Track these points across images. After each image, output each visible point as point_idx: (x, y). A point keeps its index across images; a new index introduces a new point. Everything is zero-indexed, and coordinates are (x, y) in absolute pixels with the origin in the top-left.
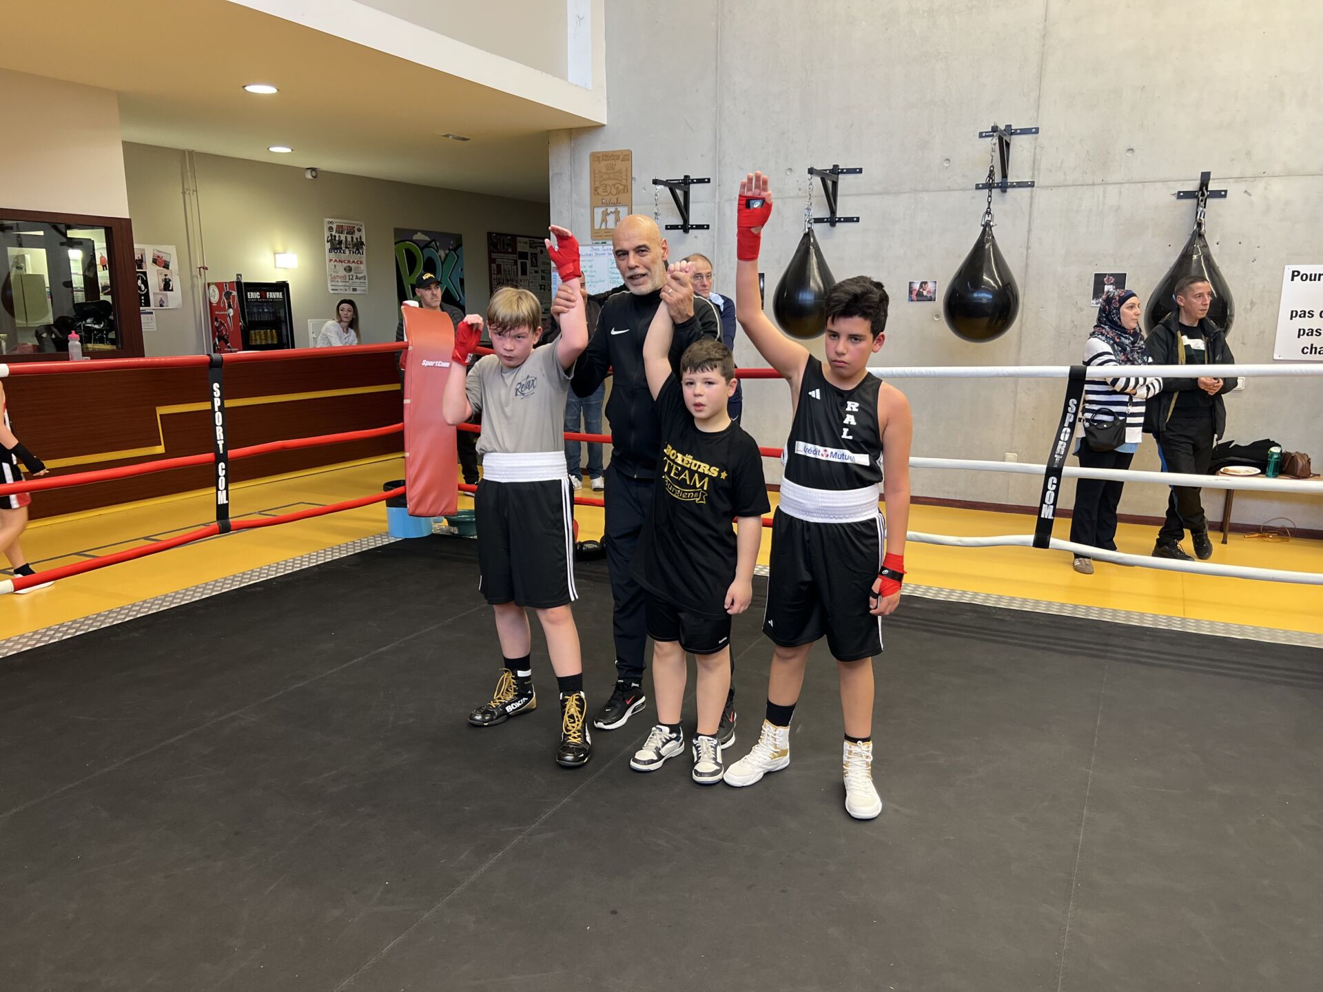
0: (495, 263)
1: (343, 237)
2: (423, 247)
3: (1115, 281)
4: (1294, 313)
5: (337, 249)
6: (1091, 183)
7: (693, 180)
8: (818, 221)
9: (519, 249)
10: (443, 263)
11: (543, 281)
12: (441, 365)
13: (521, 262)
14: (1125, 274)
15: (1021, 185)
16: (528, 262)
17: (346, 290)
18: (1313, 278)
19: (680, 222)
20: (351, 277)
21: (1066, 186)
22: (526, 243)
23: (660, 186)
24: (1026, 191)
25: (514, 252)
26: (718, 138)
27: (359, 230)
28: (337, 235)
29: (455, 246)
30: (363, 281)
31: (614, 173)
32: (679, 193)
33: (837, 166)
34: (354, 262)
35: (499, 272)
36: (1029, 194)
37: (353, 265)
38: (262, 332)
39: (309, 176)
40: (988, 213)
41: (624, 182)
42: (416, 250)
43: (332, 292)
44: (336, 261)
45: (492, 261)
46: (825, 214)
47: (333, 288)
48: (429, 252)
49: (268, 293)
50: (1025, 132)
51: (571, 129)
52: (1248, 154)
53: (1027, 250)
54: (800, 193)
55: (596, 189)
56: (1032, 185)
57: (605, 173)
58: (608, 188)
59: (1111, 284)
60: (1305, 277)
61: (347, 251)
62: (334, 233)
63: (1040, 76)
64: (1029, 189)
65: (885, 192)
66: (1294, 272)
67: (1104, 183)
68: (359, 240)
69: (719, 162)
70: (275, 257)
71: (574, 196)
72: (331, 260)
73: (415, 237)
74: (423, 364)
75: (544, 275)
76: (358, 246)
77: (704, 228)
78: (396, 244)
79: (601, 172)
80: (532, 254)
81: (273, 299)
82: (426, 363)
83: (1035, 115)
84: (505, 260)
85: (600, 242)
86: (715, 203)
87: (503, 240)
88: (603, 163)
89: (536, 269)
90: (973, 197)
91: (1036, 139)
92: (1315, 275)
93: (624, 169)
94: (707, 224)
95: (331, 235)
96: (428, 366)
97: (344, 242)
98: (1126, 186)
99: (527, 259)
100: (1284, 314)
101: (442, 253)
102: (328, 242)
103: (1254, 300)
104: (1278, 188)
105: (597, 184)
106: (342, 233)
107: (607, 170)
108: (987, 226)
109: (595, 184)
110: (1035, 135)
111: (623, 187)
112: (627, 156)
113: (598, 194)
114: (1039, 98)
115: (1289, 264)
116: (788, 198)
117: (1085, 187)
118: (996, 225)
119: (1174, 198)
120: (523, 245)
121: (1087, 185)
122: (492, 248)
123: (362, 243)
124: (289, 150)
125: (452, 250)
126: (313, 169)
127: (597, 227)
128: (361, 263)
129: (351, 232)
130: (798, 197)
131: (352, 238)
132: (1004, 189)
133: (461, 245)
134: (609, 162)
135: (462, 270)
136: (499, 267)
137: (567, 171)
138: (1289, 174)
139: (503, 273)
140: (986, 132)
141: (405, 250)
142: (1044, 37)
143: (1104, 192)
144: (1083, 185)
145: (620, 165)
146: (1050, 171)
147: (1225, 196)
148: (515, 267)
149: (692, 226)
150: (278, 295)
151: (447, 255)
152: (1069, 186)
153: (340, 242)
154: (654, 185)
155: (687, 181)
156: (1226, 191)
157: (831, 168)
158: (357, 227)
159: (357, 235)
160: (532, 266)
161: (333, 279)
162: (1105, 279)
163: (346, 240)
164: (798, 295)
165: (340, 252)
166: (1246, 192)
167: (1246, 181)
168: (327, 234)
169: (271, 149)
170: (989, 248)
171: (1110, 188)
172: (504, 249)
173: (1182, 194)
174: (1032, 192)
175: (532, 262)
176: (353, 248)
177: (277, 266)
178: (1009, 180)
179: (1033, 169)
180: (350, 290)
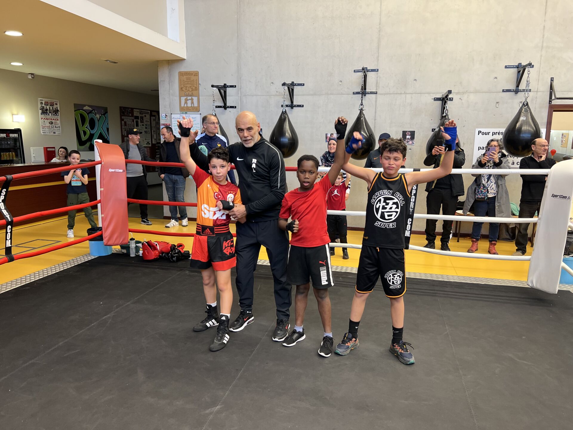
0: (123, 120)
1: (48, 107)
2: (89, 112)
3: (411, 134)
4: (480, 148)
5: (45, 113)
6: (400, 93)
7: (228, 86)
8: (287, 106)
9: (135, 115)
10: (98, 121)
11: (146, 129)
12: (119, 171)
13: (136, 121)
14: (415, 131)
15: (372, 93)
16: (139, 121)
17: (50, 133)
18: (486, 134)
19: (222, 105)
20: (52, 127)
21: (390, 94)
22: (138, 112)
23: (215, 88)
24: (374, 96)
25: (132, 116)
26: (239, 67)
27: (56, 104)
28: (45, 106)
29: (104, 113)
30: (59, 129)
31: (190, 81)
32: (222, 91)
33: (293, 82)
34: (54, 119)
35: (125, 125)
36: (375, 97)
37: (53, 121)
38: (7, 153)
39: (30, 77)
40: (362, 105)
41: (195, 86)
42: (85, 114)
43: (43, 134)
44: (44, 119)
45: (122, 120)
46: (289, 103)
47: (43, 132)
48: (91, 115)
49: (10, 134)
50: (373, 70)
51: (169, 60)
52: (461, 83)
53: (375, 120)
54: (277, 94)
55: (182, 88)
56: (376, 93)
57: (186, 81)
58: (188, 88)
59: (409, 135)
60: (484, 134)
61: (50, 114)
62: (43, 105)
63: (378, 48)
64: (375, 95)
65: (314, 94)
66: (479, 131)
67: (405, 93)
68: (56, 109)
69: (240, 78)
70: (13, 116)
71: (171, 91)
72: (42, 118)
73: (85, 108)
74: (109, 171)
75: (146, 126)
76: (56, 112)
77: (234, 108)
78: (75, 111)
79: (184, 81)
80: (141, 117)
81: (13, 137)
82: (111, 170)
83: (377, 63)
84: (128, 120)
85: (184, 112)
86: (239, 96)
87: (127, 110)
88: (185, 77)
89: (143, 124)
90: (352, 98)
91: (377, 74)
92: (487, 132)
93: (195, 80)
94: (235, 106)
95: (42, 106)
96: (112, 172)
97: (48, 109)
98: (414, 94)
99: (139, 119)
100: (476, 148)
101: (98, 116)
102: (40, 109)
103: (465, 143)
104: (472, 97)
105: (182, 86)
106: (47, 105)
107: (187, 80)
108: (361, 110)
109: (181, 86)
110: (377, 72)
111: (195, 88)
112: (196, 74)
113: (183, 91)
114: (378, 56)
115: (477, 128)
116: (272, 95)
117: (398, 95)
118: (365, 110)
119: (433, 100)
120: (136, 112)
121: (399, 94)
122: (122, 114)
123: (58, 111)
124: (22, 64)
125: (103, 114)
126: (32, 74)
127: (182, 105)
128: (58, 120)
129: (52, 105)
130: (276, 95)
131: (53, 108)
132: (365, 94)
133: (107, 112)
134: (188, 76)
135: (107, 124)
136: (125, 122)
137: (167, 80)
138: (476, 92)
139: (127, 125)
140: (357, 70)
141: (80, 114)
142: (380, 31)
143: (405, 97)
144: (397, 94)
145: (193, 78)
146: (384, 87)
147: (452, 100)
148: (133, 123)
149: (228, 106)
150: (16, 135)
151: (100, 117)
152: (391, 94)
153: (47, 110)
154: (212, 88)
155: (225, 86)
156: (453, 98)
157: (291, 83)
158: (55, 103)
159: (55, 106)
160: (141, 122)
161: (43, 127)
162: (407, 133)
163: (50, 109)
164: (281, 139)
165: (47, 114)
166: (460, 99)
167: (460, 94)
168: (39, 106)
169: (12, 64)
170: (363, 119)
171: (408, 95)
172: (127, 114)
173: (436, 99)
174: (376, 96)
175: (141, 120)
176: (53, 113)
177: (14, 121)
178: (367, 91)
179: (377, 86)
180: (52, 133)
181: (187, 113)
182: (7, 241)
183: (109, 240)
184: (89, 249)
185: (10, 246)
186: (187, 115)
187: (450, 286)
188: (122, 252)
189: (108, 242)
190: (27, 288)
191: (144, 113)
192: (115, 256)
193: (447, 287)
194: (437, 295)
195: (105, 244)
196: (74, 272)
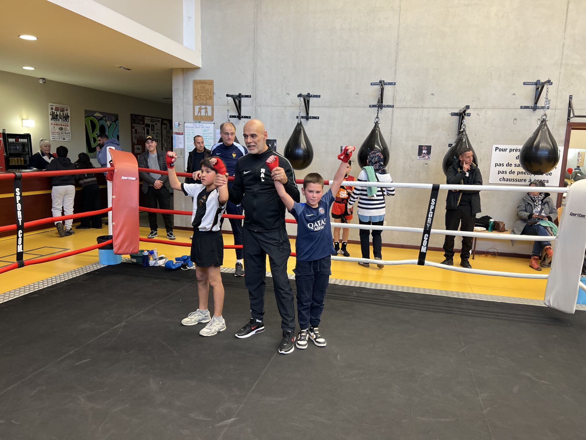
0: (134, 128)
1: (58, 113)
2: (100, 119)
3: (427, 148)
4: (497, 164)
5: (55, 119)
6: (417, 107)
7: (243, 96)
8: (302, 117)
9: (146, 122)
10: (109, 128)
11: (157, 138)
12: (131, 179)
13: (147, 129)
14: (431, 146)
15: (388, 106)
16: (150, 129)
17: (60, 139)
18: (503, 150)
19: (237, 114)
20: (62, 133)
21: (407, 108)
22: (149, 120)
23: (230, 98)
24: (390, 109)
25: (143, 123)
26: (255, 77)
27: (67, 110)
28: (55, 112)
29: (115, 120)
30: (69, 135)
31: (205, 90)
32: (237, 101)
33: (309, 93)
34: (64, 125)
35: (136, 132)
36: (392, 110)
37: (63, 127)
38: (16, 158)
39: (41, 82)
40: (377, 118)
41: (210, 95)
42: (96, 121)
43: (52, 140)
44: (54, 124)
45: (132, 127)
46: (304, 114)
47: (53, 138)
48: (102, 122)
49: (19, 139)
50: (390, 84)
51: (183, 68)
52: (479, 99)
53: (391, 134)
54: (293, 105)
55: (196, 97)
56: (393, 107)
57: (201, 90)
58: (202, 97)
59: (425, 150)
60: (501, 150)
61: (60, 120)
62: (53, 111)
63: (396, 61)
64: (392, 108)
65: (330, 106)
66: (496, 148)
67: (422, 107)
68: (67, 115)
69: (255, 88)
70: (22, 121)
71: (185, 100)
72: (52, 124)
73: (95, 115)
74: (122, 178)
75: (157, 135)
76: (66, 118)
77: (248, 118)
78: (85, 117)
79: (199, 89)
80: (152, 125)
81: (22, 142)
82: (123, 178)
83: (394, 77)
84: (139, 128)
85: (198, 122)
86: (253, 107)
87: (138, 118)
88: (199, 85)
89: (153, 132)
90: (368, 111)
91: (394, 87)
92: (504, 149)
93: (209, 89)
94: (250, 116)
95: (52, 112)
96: (125, 179)
97: (59, 115)
98: (431, 109)
99: (149, 127)
100: (493, 165)
101: (108, 123)
102: (50, 115)
103: (481, 159)
104: (490, 113)
105: (196, 95)
106: (58, 111)
107: (201, 88)
108: (376, 124)
109: (195, 95)
110: (394, 86)
111: (209, 97)
112: (211, 83)
113: (197, 99)
114: (396, 70)
115: (494, 144)
116: (287, 106)
117: (415, 109)
118: (380, 123)
119: (450, 115)
120: (148, 121)
121: (416, 108)
122: (133, 122)
123: (68, 116)
124: (33, 69)
125: (113, 121)
126: (43, 79)
127: (196, 114)
128: (68, 126)
129: (62, 110)
130: (291, 106)
131: (63, 113)
132: (381, 108)
133: (118, 119)
134: (202, 85)
135: (118, 131)
136: (136, 130)
137: (181, 88)
138: (494, 108)
139: (138, 133)
140: (374, 83)
141: (90, 121)
142: (398, 44)
143: (423, 111)
144: (414, 108)
145: (207, 87)
146: (401, 101)
147: (470, 116)
148: (144, 130)
149: (243, 116)
150: (25, 140)
151: (111, 124)
152: (408, 108)
153: (57, 115)
154: (227, 97)
155: (240, 96)
156: (470, 114)
157: (307, 94)
158: (65, 108)
159: (65, 112)
160: (152, 130)
161: (53, 133)
162: (423, 148)
163: (60, 114)
164: (296, 151)
165: (57, 120)
166: (478, 114)
167: (478, 110)
168: (50, 111)
169: (23, 68)
170: (378, 132)
171: (425, 110)
172: (138, 122)
173: (453, 114)
174: (393, 109)
175: (152, 129)
176: (63, 118)
177: (23, 126)
178: (384, 104)
179: (393, 100)
180: (61, 139)
181: (200, 122)
182: (18, 246)
183: (119, 249)
184: (98, 258)
185: (22, 251)
186: (200, 124)
187: (465, 303)
188: (132, 262)
189: (118, 252)
190: (36, 295)
191: (155, 122)
192: (124, 265)
193: (463, 305)
194: (452, 312)
195: (115, 252)
196: (83, 280)
